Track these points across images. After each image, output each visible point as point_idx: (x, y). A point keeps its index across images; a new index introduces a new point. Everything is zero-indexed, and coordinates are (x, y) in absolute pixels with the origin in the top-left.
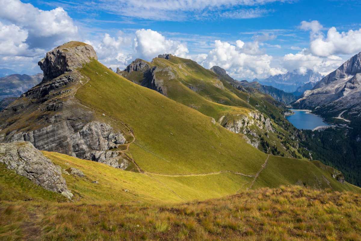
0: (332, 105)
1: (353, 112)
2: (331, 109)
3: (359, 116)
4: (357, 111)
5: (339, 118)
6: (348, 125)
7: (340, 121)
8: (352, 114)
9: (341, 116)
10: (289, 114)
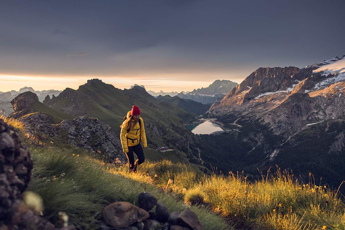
0: (232, 114)
1: (246, 119)
2: (231, 117)
3: (249, 122)
4: (248, 118)
5: (234, 124)
6: (239, 129)
7: (235, 127)
8: (245, 120)
9: (236, 123)
10: (196, 123)
